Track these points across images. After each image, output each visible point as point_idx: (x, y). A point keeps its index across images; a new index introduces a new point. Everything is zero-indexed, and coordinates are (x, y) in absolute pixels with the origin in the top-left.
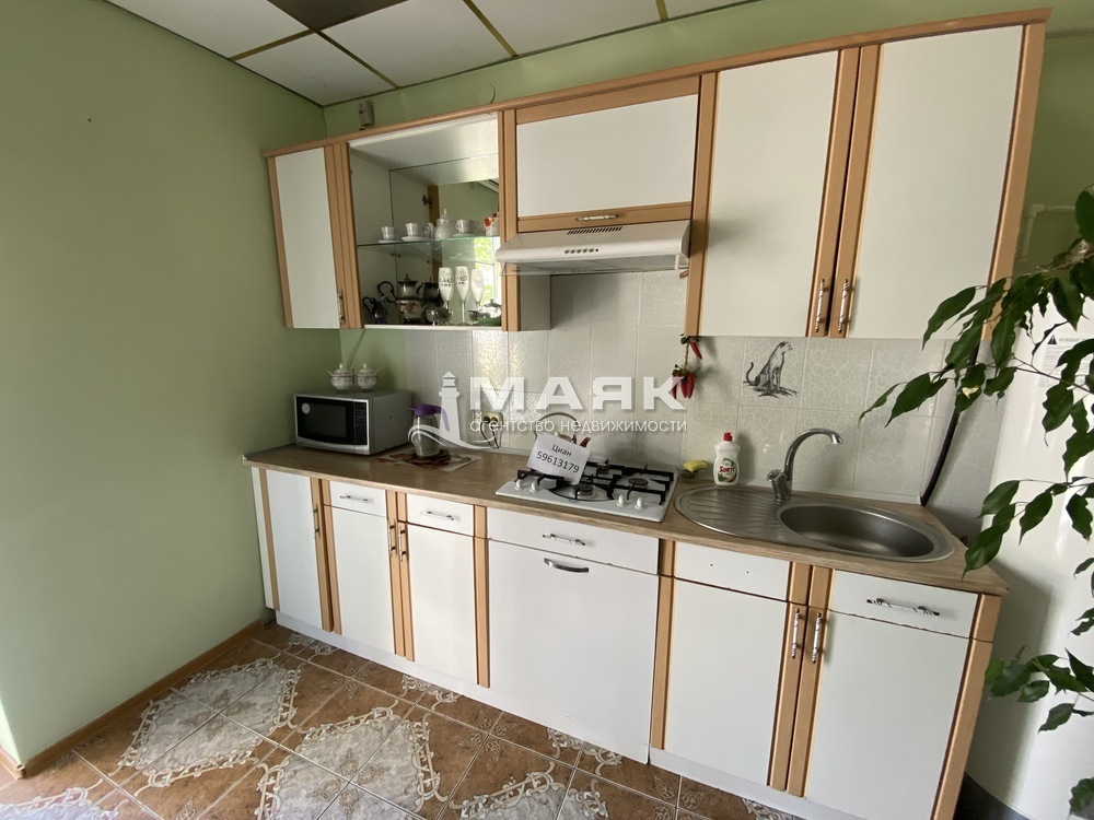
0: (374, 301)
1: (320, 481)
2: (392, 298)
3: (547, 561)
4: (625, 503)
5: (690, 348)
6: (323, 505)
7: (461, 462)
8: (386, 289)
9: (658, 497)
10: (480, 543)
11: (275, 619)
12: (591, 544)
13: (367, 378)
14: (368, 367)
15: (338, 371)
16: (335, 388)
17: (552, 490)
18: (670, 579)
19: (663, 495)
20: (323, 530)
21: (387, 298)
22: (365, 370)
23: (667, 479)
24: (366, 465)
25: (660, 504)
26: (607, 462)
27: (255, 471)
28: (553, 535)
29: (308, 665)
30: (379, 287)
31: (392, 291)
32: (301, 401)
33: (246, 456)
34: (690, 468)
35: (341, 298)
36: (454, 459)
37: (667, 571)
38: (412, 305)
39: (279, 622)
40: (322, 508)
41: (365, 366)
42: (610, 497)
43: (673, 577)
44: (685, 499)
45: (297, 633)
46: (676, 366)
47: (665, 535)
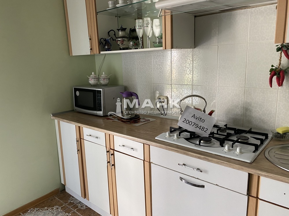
0: (105, 40)
1: (79, 127)
2: (114, 38)
3: (181, 179)
4: (229, 150)
5: (283, 54)
6: (80, 139)
7: (144, 122)
8: (112, 33)
9: (253, 148)
10: (147, 164)
11: (65, 189)
12: (206, 172)
13: (104, 79)
14: (105, 74)
15: (91, 76)
16: (90, 84)
17: (187, 139)
18: (255, 199)
19: (257, 147)
20: (81, 150)
21: (112, 38)
22: (103, 75)
23: (264, 138)
24: (101, 121)
25: (254, 152)
26: (226, 125)
27: (56, 121)
28: (184, 165)
29: (74, 212)
30: (109, 32)
31: (115, 35)
32: (76, 90)
33: (52, 114)
34: (281, 132)
35: (90, 39)
36: (141, 120)
37: (254, 193)
38: (123, 41)
39: (66, 191)
40: (80, 140)
41: (103, 73)
42: (222, 145)
43: (257, 198)
44: (273, 151)
45: (73, 197)
46: (272, 66)
47: (252, 171)
